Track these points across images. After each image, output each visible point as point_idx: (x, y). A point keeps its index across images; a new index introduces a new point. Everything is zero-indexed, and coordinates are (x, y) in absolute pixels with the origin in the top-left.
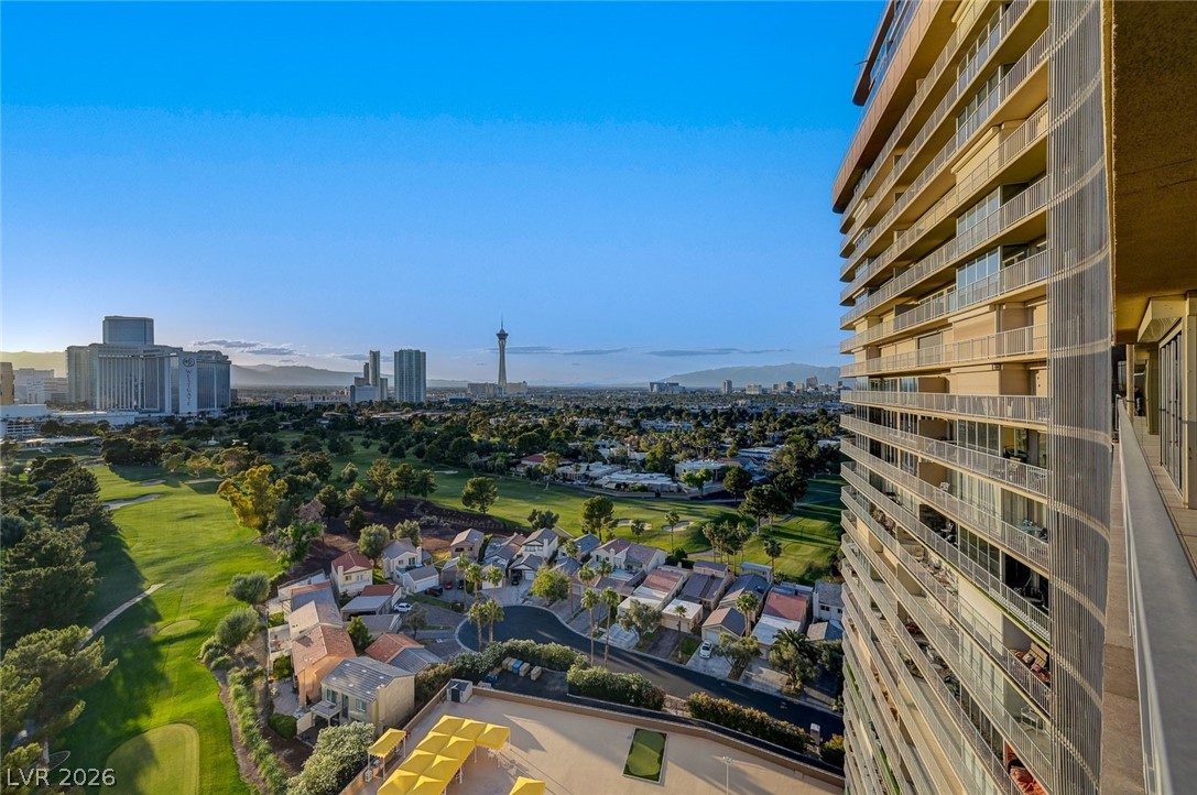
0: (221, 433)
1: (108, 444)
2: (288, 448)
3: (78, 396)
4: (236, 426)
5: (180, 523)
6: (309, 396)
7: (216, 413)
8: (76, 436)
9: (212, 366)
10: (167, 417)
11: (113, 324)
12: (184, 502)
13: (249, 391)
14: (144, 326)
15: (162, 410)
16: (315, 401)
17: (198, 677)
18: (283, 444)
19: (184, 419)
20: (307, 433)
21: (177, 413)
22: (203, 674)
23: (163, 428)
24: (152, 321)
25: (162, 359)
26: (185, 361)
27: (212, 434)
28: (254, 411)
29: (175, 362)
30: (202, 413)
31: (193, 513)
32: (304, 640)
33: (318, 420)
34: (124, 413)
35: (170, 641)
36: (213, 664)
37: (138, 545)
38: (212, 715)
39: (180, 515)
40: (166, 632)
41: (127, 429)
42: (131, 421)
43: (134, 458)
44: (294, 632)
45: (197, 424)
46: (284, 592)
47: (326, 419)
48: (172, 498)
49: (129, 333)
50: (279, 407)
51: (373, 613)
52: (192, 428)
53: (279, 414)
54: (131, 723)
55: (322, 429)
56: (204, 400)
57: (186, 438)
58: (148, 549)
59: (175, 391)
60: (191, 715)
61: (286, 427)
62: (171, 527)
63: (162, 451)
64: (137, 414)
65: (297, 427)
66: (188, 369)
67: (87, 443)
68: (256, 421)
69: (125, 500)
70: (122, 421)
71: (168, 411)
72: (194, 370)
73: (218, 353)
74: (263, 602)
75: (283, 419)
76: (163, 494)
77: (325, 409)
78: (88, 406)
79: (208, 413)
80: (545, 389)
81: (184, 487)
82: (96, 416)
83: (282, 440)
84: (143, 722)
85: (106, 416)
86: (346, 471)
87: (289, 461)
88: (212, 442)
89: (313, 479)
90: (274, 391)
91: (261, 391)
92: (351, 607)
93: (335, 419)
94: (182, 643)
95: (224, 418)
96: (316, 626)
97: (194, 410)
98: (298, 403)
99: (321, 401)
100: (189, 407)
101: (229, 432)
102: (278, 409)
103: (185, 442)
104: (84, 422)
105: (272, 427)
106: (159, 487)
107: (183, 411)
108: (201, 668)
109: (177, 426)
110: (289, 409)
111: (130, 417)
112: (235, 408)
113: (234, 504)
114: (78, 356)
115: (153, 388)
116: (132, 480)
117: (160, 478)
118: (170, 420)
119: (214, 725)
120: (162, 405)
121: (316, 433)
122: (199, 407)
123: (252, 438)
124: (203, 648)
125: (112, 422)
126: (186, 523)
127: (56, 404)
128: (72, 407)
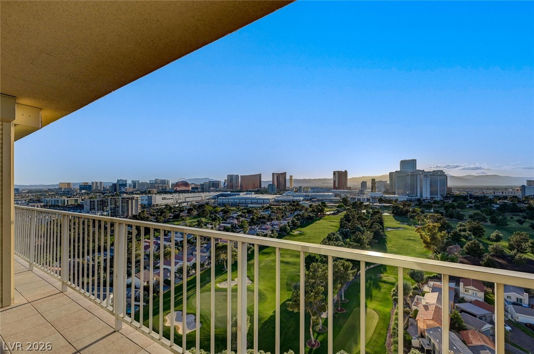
0: (435, 207)
1: (393, 207)
3: (392, 190)
4: (444, 205)
5: (406, 241)
6: (492, 191)
7: (438, 198)
8: (388, 204)
9: (438, 177)
10: (418, 199)
11: (403, 163)
12: (411, 233)
13: (458, 188)
14: (414, 162)
15: (417, 196)
16: (496, 194)
17: (388, 299)
18: (464, 215)
19: (424, 200)
20: (481, 211)
21: (422, 197)
22: (390, 300)
23: (415, 203)
24: (416, 160)
25: (417, 175)
26: (425, 176)
27: (432, 207)
28: (456, 198)
29: (421, 176)
30: (432, 198)
31: (412, 238)
32: (426, 307)
33: (493, 205)
34: (403, 196)
35: (385, 282)
36: (394, 298)
37: (390, 245)
38: (385, 315)
39: (407, 238)
40: (384, 279)
41: (403, 202)
42: (406, 199)
43: (400, 214)
45: (428, 202)
46: (431, 283)
47: (498, 204)
48: (407, 231)
49: (408, 164)
50: (471, 197)
51: (475, 316)
52: (426, 203)
53: (470, 200)
56: (433, 192)
57: (420, 208)
58: (392, 247)
59: (421, 188)
60: (379, 311)
61: (471, 207)
62: (401, 241)
63: (409, 212)
64: (407, 197)
65: (477, 207)
66: (426, 179)
67: (389, 206)
68: (455, 203)
69: (393, 228)
70: (402, 199)
71: (419, 196)
72: (429, 179)
73: (442, 171)
74: (423, 284)
75: (471, 202)
76: (405, 229)
77: (500, 199)
78: (394, 193)
79: (434, 198)
81: (413, 227)
82: (395, 197)
85: (398, 197)
86: (494, 234)
87: (461, 224)
88: (432, 211)
89: (470, 235)
90: (472, 188)
91: (464, 189)
92: (463, 306)
94: (389, 285)
95: (441, 200)
96: (433, 304)
97: (429, 197)
98: (483, 195)
99: (501, 194)
100: (426, 195)
101: (439, 207)
102: (471, 198)
103: (420, 209)
104: (391, 199)
105: (463, 207)
106: (405, 226)
107: (424, 196)
108: (390, 297)
109: (420, 202)
110: (477, 198)
111: (405, 198)
112: (449, 195)
113: (422, 238)
114: (392, 176)
115: (413, 188)
116: (398, 221)
117: (406, 222)
118: (419, 200)
119: (385, 320)
120: (417, 194)
121: (486, 212)
122: (430, 195)
123: (448, 210)
124: (392, 290)
125: (399, 199)
126: (408, 241)
127: (386, 192)
128: (390, 193)
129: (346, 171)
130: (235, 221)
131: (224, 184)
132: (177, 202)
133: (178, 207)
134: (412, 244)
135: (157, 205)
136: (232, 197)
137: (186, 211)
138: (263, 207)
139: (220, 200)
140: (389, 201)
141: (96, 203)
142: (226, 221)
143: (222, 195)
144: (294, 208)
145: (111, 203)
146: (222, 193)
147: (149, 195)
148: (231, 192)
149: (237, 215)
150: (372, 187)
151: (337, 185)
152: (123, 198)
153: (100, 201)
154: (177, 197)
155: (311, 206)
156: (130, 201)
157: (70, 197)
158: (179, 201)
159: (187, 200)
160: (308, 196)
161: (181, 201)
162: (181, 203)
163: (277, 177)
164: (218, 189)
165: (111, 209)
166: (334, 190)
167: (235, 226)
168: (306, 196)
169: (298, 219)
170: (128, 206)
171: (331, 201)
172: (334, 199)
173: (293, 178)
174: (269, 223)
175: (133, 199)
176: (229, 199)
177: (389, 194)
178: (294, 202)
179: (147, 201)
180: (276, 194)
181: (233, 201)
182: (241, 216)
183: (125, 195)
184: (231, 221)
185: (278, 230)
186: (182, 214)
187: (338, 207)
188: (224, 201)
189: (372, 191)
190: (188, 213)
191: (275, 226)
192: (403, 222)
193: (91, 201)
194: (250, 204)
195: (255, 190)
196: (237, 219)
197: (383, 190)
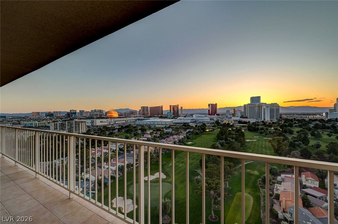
0: (275, 126)
1: (249, 126)
2: (295, 133)
3: (245, 116)
4: (279, 125)
6: (307, 116)
7: (275, 121)
9: (274, 108)
11: (252, 99)
13: (286, 114)
14: (259, 98)
15: (261, 119)
16: (309, 118)
18: (293, 131)
19: (266, 122)
20: (303, 128)
21: (265, 120)
24: (260, 97)
25: (261, 106)
26: (267, 106)
27: (272, 126)
28: (286, 120)
29: (264, 107)
30: (271, 120)
33: (309, 125)
34: (253, 120)
35: (252, 175)
38: (257, 197)
41: (253, 123)
42: (255, 122)
43: (253, 130)
45: (269, 123)
46: (283, 175)
47: (313, 124)
48: (260, 141)
49: (256, 99)
51: (316, 197)
52: (268, 124)
55: (309, 128)
56: (272, 117)
59: (264, 114)
60: (253, 195)
61: (296, 126)
63: (259, 129)
64: (256, 120)
65: (300, 126)
67: (245, 126)
68: (286, 124)
69: (250, 140)
70: (253, 122)
71: (263, 120)
72: (269, 109)
73: (277, 104)
74: (276, 176)
75: (295, 123)
77: (313, 121)
78: (247, 118)
79: (273, 120)
81: (263, 139)
82: (248, 120)
83: (293, 130)
85: (250, 120)
87: (293, 137)
88: (273, 128)
90: (294, 114)
91: (290, 114)
92: (305, 190)
93: (317, 125)
94: (254, 177)
95: (277, 122)
97: (269, 119)
98: (302, 119)
99: (312, 118)
101: (277, 126)
102: (295, 120)
103: (266, 128)
104: (246, 121)
105: (291, 126)
106: (258, 138)
110: (299, 120)
112: (281, 119)
113: (272, 146)
114: (245, 106)
115: (259, 113)
118: (263, 122)
119: (257, 200)
120: (261, 118)
121: (307, 129)
123: (283, 128)
124: (258, 181)
125: (251, 122)
127: (242, 117)
128: (244, 118)
129: (216, 104)
130: (150, 136)
131: (139, 112)
132: (110, 124)
133: (111, 127)
135: (97, 126)
136: (145, 121)
137: (117, 130)
138: (166, 127)
139: (138, 123)
140: (245, 123)
141: (58, 125)
142: (144, 136)
143: (139, 120)
144: (186, 127)
145: (68, 125)
146: (138, 118)
147: (92, 120)
148: (144, 117)
149: (150, 132)
150: (233, 114)
151: (210, 113)
152: (76, 122)
153: (61, 124)
154: (110, 121)
155: (196, 126)
156: (80, 124)
157: (40, 121)
158: (111, 123)
159: (116, 122)
160: (193, 119)
161: (113, 123)
162: (113, 124)
163: (173, 108)
164: (135, 116)
165: (68, 129)
166: (209, 116)
167: (150, 139)
168: (192, 120)
169: (190, 135)
170: (79, 127)
171: (208, 123)
172: (210, 122)
173: (183, 108)
174: (171, 137)
175: (82, 122)
176: (143, 122)
178: (185, 123)
179: (90, 124)
180: (173, 119)
181: (146, 123)
182: (152, 132)
183: (77, 120)
184: (147, 136)
185: (178, 141)
186: (114, 131)
187: (213, 126)
188: (140, 123)
189: (233, 116)
190: (118, 131)
191: (176, 139)
193: (55, 124)
194: (158, 125)
195: (159, 116)
196: (151, 134)
197: (240, 116)
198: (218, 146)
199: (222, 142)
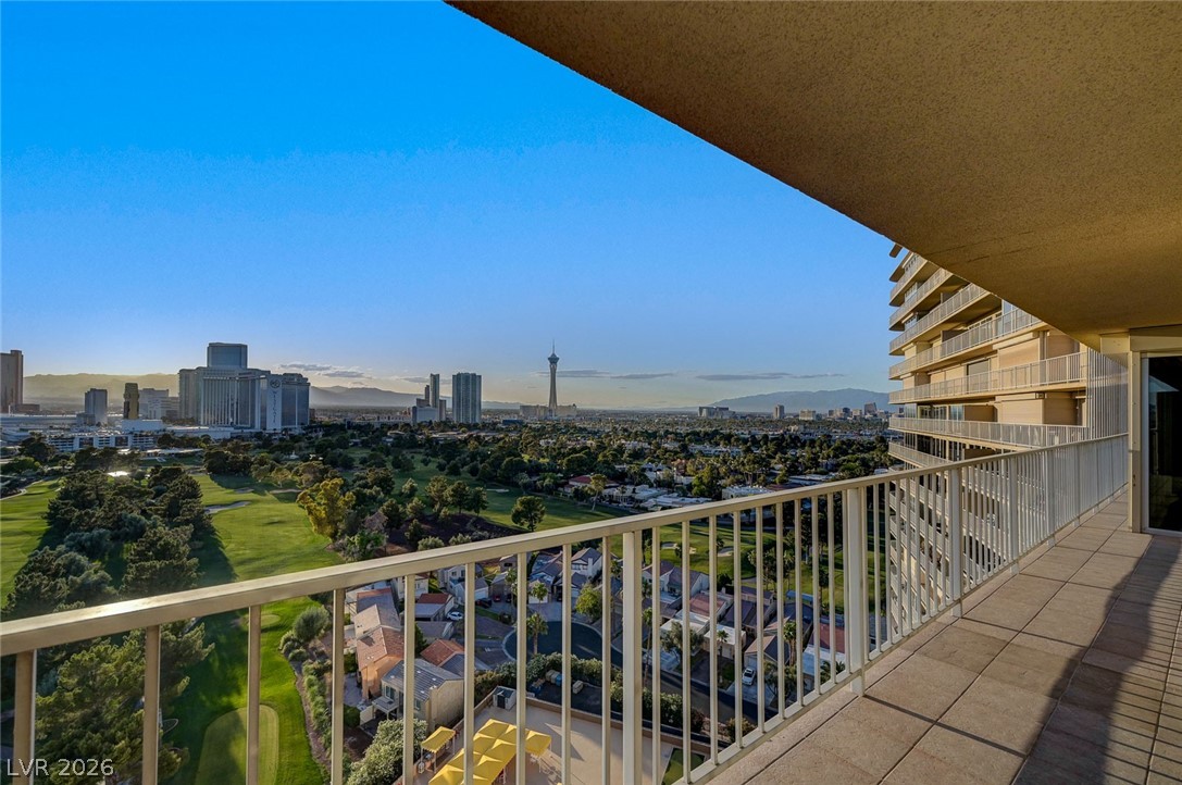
0: (300, 449)
1: (209, 456)
2: (357, 463)
3: (186, 413)
4: (313, 442)
5: (265, 528)
6: (376, 416)
7: (297, 430)
8: (186, 447)
9: (293, 386)
10: (257, 433)
11: (215, 349)
12: (269, 509)
13: (325, 410)
14: (240, 351)
15: (253, 427)
16: (381, 420)
17: (278, 665)
18: (353, 460)
19: (271, 435)
20: (374, 450)
21: (265, 429)
22: (283, 663)
23: (253, 442)
24: (245, 347)
25: (253, 381)
26: (272, 383)
27: (293, 448)
28: (329, 429)
29: (264, 384)
30: (285, 430)
31: (276, 519)
32: (367, 640)
33: (384, 438)
34: (222, 429)
36: (291, 655)
37: (232, 546)
38: (289, 700)
39: (266, 521)
41: (224, 442)
42: (228, 436)
43: (229, 470)
44: (359, 632)
45: (281, 440)
46: (352, 595)
47: (390, 437)
48: (259, 505)
49: (228, 355)
50: (350, 425)
51: (428, 620)
52: (276, 443)
53: (350, 432)
54: (225, 699)
55: (386, 446)
56: (287, 418)
57: (271, 452)
58: (239, 550)
59: (264, 410)
60: (273, 698)
61: (356, 444)
62: (256, 531)
63: (252, 463)
64: (232, 429)
65: (365, 444)
66: (275, 390)
67: (194, 454)
68: (330, 438)
69: (222, 505)
70: (220, 436)
71: (258, 427)
72: (279, 391)
73: (300, 376)
75: (353, 436)
76: (253, 502)
77: (389, 428)
78: (195, 422)
79: (290, 429)
80: (593, 412)
81: (269, 496)
82: (200, 431)
83: (352, 456)
84: (235, 700)
85: (208, 431)
86: (407, 486)
87: (358, 476)
88: (293, 456)
89: (378, 493)
90: (347, 411)
91: (334, 411)
93: (398, 437)
95: (304, 435)
96: (378, 628)
97: (279, 427)
98: (366, 423)
99: (386, 420)
100: (274, 424)
101: (307, 448)
102: (349, 428)
103: (272, 456)
104: (191, 435)
105: (343, 444)
106: (250, 495)
107: (270, 428)
108: (280, 658)
109: (264, 441)
110: (359, 427)
111: (227, 433)
112: (313, 426)
113: (310, 513)
114: (187, 378)
115: (246, 405)
116: (228, 487)
117: (250, 487)
118: (258, 436)
119: (291, 710)
120: (253, 421)
121: (381, 450)
122: (283, 424)
123: (327, 453)
124: (282, 641)
125: (213, 437)
126: (270, 528)
127: (170, 418)
134: (281, 533)
140: (189, 442)
150: (127, 405)
177: (182, 424)
189: (126, 417)
192: (238, 487)
197: (160, 412)
198: (73, 561)
199: (91, 539)
